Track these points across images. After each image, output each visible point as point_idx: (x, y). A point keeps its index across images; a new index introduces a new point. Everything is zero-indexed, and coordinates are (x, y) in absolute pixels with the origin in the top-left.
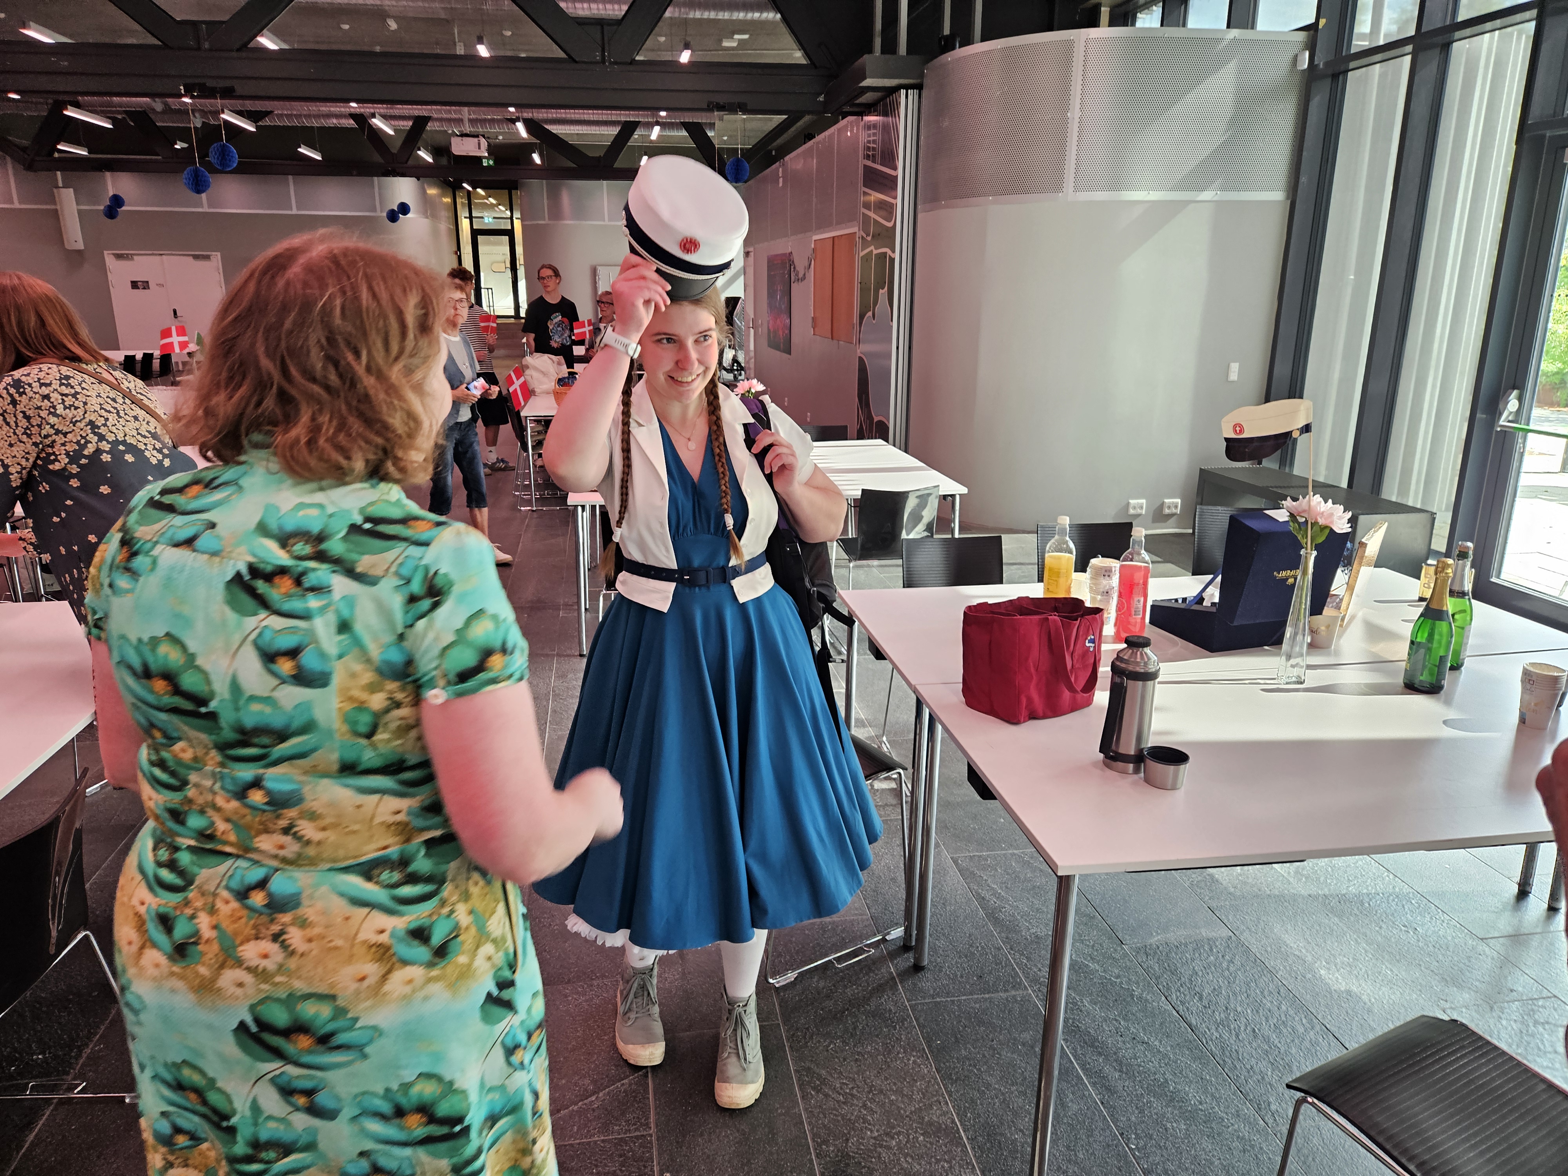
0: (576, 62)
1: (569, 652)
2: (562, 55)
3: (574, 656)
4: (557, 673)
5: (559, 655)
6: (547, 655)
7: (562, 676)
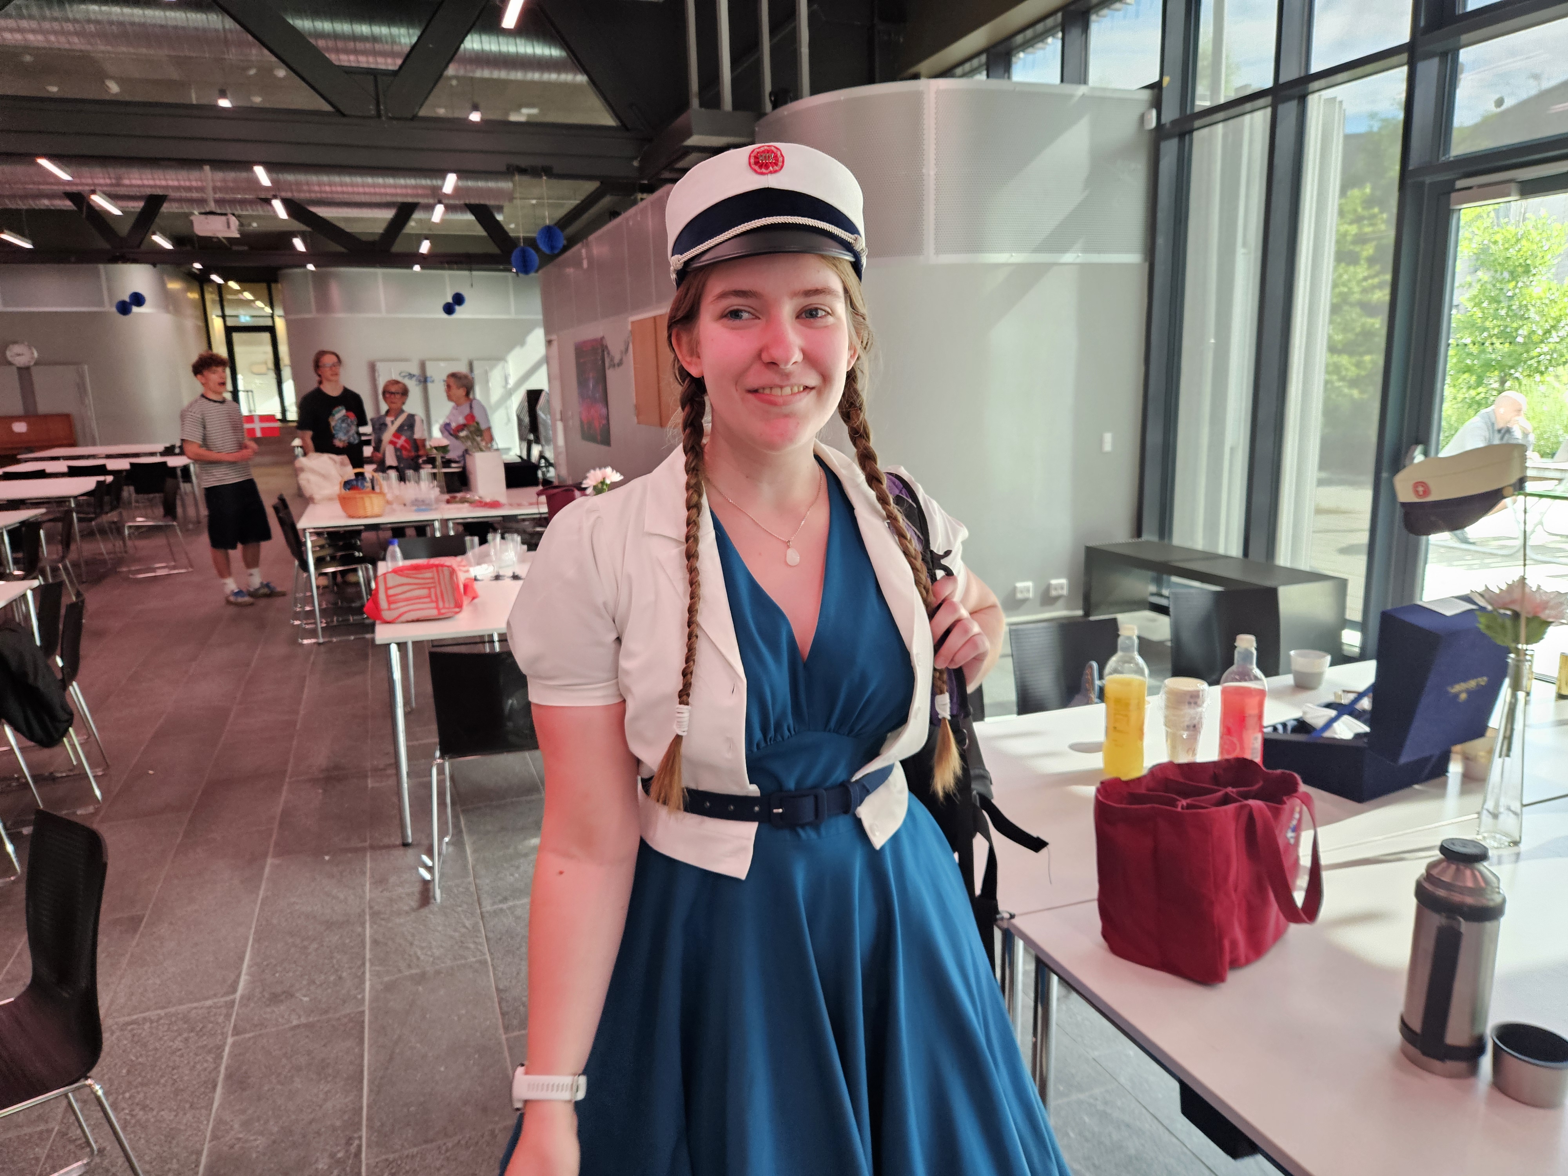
0: (343, 115)
1: (386, 841)
2: (327, 108)
3: (395, 846)
4: (372, 876)
5: (373, 848)
6: (356, 850)
7: (380, 881)
